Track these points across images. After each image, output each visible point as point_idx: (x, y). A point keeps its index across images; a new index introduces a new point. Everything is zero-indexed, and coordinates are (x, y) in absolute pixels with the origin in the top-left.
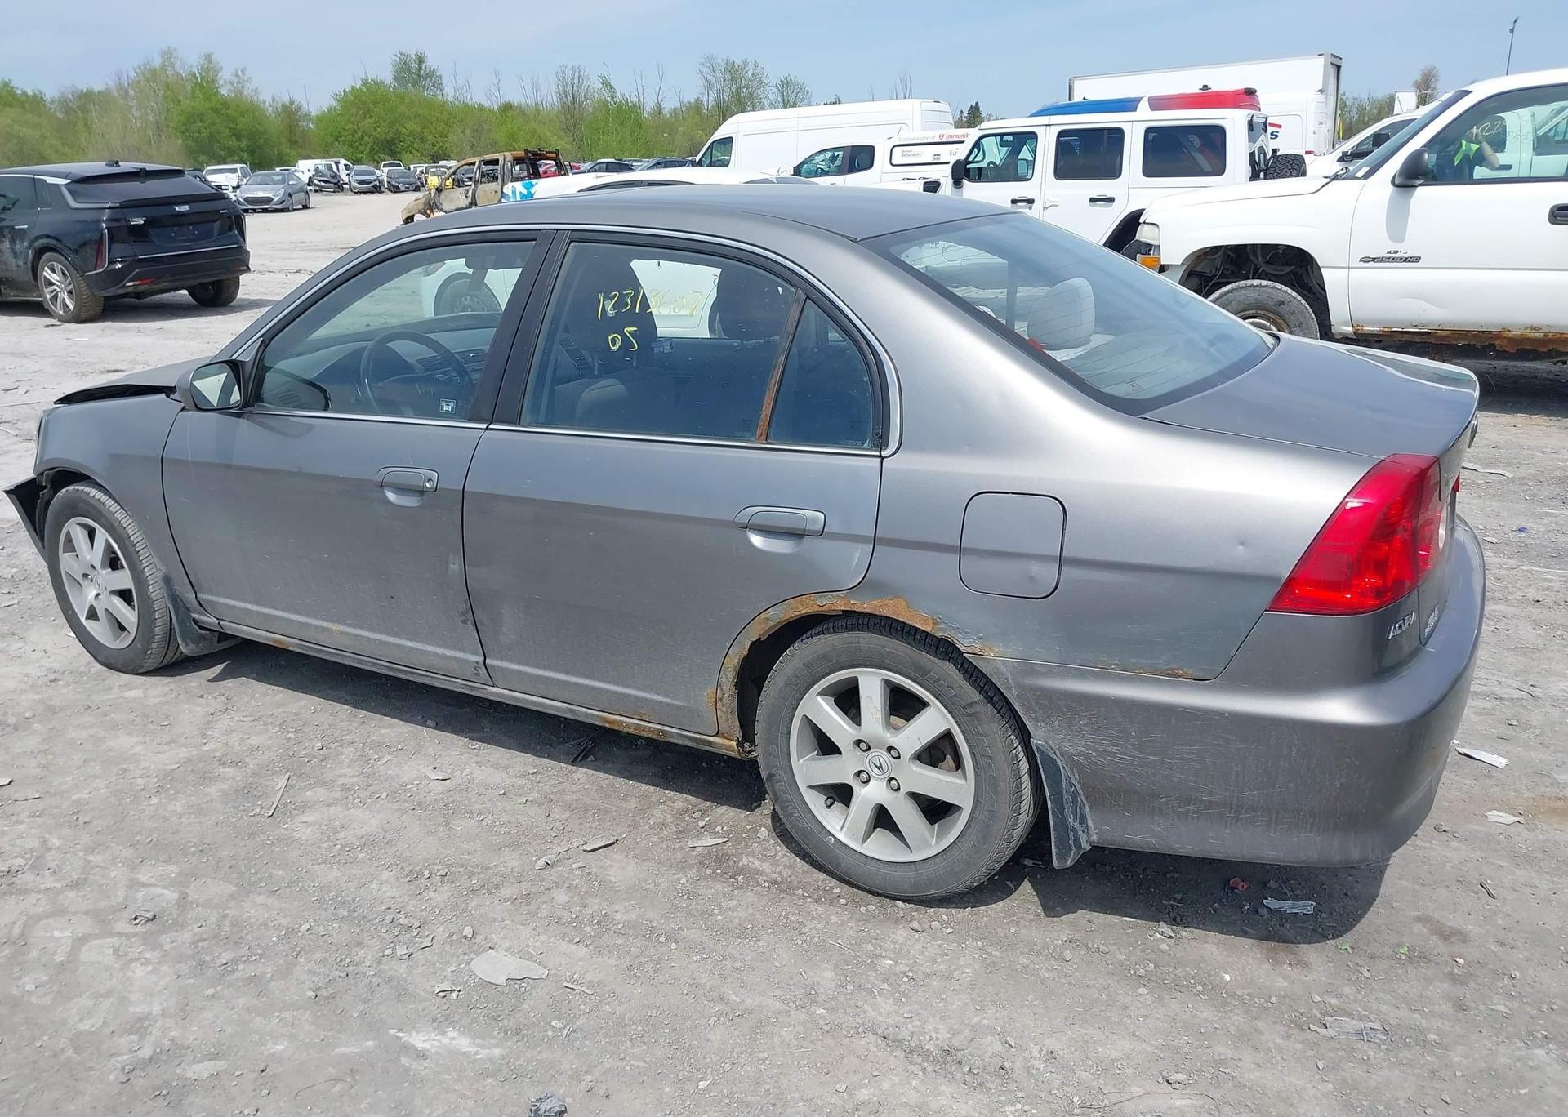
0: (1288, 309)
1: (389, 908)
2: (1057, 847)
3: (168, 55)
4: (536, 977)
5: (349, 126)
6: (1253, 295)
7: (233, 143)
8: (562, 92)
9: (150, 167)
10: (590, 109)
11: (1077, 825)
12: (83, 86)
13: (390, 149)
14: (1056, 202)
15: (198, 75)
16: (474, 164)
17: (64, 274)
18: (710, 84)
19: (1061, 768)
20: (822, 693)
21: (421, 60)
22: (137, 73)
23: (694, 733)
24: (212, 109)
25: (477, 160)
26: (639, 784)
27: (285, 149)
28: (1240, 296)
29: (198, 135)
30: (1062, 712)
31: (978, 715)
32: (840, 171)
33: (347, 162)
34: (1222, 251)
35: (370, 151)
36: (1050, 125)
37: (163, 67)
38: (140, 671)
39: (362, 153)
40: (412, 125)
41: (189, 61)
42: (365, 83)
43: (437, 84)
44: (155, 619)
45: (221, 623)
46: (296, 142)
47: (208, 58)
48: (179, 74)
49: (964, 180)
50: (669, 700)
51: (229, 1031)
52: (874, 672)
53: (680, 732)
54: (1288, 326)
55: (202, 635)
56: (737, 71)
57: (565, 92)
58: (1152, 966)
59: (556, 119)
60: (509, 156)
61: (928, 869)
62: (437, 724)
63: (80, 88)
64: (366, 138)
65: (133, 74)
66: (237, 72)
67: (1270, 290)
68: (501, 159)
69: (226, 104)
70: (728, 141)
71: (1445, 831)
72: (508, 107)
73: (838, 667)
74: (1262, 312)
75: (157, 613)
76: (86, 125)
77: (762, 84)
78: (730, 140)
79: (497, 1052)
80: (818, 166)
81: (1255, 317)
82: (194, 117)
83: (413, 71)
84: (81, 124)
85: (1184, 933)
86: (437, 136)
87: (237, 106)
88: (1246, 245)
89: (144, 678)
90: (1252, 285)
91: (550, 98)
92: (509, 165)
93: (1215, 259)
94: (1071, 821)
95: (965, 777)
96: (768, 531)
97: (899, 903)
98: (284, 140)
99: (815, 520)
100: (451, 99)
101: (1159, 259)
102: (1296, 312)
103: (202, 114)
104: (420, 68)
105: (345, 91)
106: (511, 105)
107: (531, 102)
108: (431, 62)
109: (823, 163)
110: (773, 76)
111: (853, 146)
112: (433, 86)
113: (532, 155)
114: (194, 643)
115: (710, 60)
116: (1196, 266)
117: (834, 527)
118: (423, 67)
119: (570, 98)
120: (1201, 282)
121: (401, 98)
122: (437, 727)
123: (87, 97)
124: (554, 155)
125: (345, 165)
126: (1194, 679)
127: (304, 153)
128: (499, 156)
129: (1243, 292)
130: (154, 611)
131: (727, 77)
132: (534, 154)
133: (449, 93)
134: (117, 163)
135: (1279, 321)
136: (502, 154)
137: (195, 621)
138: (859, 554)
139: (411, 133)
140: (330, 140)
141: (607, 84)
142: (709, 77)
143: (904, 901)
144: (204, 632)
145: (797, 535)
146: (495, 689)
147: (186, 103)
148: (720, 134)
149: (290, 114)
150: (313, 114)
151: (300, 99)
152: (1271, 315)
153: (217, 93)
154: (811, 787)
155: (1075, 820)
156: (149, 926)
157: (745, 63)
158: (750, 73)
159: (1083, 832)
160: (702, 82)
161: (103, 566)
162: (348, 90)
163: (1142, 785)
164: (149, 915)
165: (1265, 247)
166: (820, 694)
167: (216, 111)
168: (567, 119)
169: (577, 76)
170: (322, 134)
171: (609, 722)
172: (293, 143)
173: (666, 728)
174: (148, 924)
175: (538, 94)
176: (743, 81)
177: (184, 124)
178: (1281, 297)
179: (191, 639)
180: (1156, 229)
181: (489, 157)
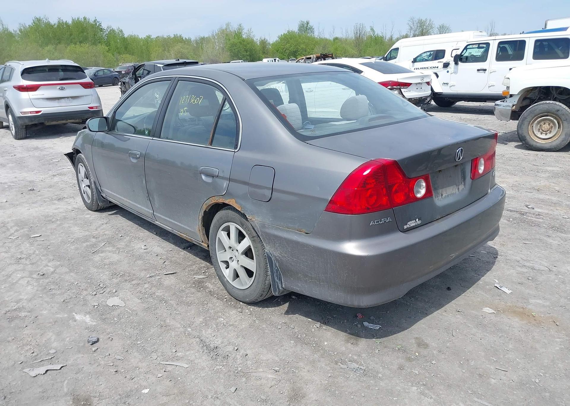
0: (561, 113)
1: (101, 282)
2: (273, 288)
3: (228, 25)
4: (121, 306)
5: (282, 46)
6: (546, 107)
7: (245, 53)
8: (356, 33)
9: (187, 61)
10: (365, 39)
11: (278, 281)
12: (202, 36)
13: (294, 54)
14: (495, 70)
15: (236, 31)
16: (303, 59)
17: (160, 95)
18: (411, 28)
19: (273, 261)
20: (223, 230)
21: (308, 23)
22: (218, 31)
23: (198, 241)
24: (239, 42)
25: (304, 57)
26: (196, 258)
27: (261, 55)
28: (541, 107)
29: (234, 51)
30: (272, 241)
31: (255, 241)
32: (432, 60)
33: (279, 59)
34: (538, 89)
35: (288, 55)
36: (495, 40)
37: (226, 29)
38: (93, 210)
39: (285, 56)
40: (303, 46)
41: (234, 27)
42: (288, 32)
43: (313, 32)
44: (94, 194)
45: (107, 197)
46: (265, 52)
47: (240, 25)
48: (231, 31)
49: (459, 62)
50: (190, 229)
51: (37, 306)
52: (232, 224)
53: (195, 240)
54: (561, 120)
55: (103, 200)
56: (423, 23)
57: (357, 33)
58: (305, 335)
59: (353, 43)
60: (315, 56)
61: (247, 292)
62: (156, 233)
63: (201, 36)
64: (287, 51)
65: (217, 31)
66: (249, 30)
67: (554, 105)
68: (312, 57)
69: (244, 41)
70: (397, 49)
71: (459, 311)
72: (336, 39)
73: (225, 222)
74: (550, 114)
75: (94, 193)
76: (202, 48)
77: (432, 27)
78: (398, 48)
79: (94, 323)
80: (424, 58)
81: (547, 116)
82: (234, 45)
83: (305, 27)
84: (200, 48)
85: (324, 327)
86: (311, 49)
87: (247, 41)
88: (550, 87)
89: (94, 212)
90: (546, 103)
91: (351, 35)
92: (315, 59)
93: (535, 92)
94: (276, 279)
95: (254, 262)
96: (207, 175)
97: (241, 303)
98: (261, 52)
99: (216, 171)
100: (316, 36)
101: (509, 92)
102: (565, 114)
103: (236, 44)
104: (307, 26)
105: (281, 35)
106: (337, 38)
107: (344, 37)
108: (311, 24)
109: (426, 57)
110: (437, 24)
111: (437, 50)
112: (311, 32)
113: (323, 55)
114: (102, 203)
115: (412, 19)
116: (528, 95)
117: (221, 175)
118: (308, 26)
119: (358, 35)
120: (531, 102)
121: (300, 36)
122: (156, 234)
123: (203, 39)
124: (331, 55)
125: (278, 60)
126: (306, 233)
127: (267, 56)
128: (312, 56)
129: (541, 105)
130: (93, 192)
131: (419, 25)
132: (324, 55)
133: (316, 34)
134: (179, 60)
135: (557, 118)
136: (313, 55)
137: (102, 195)
138: (225, 184)
139: (302, 49)
140: (275, 51)
141: (372, 29)
142: (411, 26)
143: (243, 302)
144: (104, 199)
145: (213, 176)
146: (157, 222)
147: (232, 40)
148: (394, 47)
149: (264, 43)
150: (271, 43)
151: (267, 38)
152: (554, 115)
153: (242, 37)
154: (221, 261)
155: (277, 279)
156: (41, 277)
157: (426, 19)
158: (427, 24)
159: (280, 283)
160: (409, 28)
161: (85, 178)
162: (282, 34)
163: (293, 269)
164: (42, 274)
165: (557, 88)
166: (222, 230)
167: (240, 43)
168: (357, 43)
169: (361, 27)
170: (273, 49)
171: (181, 236)
172: (264, 53)
173: (192, 239)
174: (41, 276)
175: (348, 34)
176: (425, 27)
177: (230, 47)
178: (558, 108)
179: (101, 201)
180: (509, 80)
181: (308, 56)
